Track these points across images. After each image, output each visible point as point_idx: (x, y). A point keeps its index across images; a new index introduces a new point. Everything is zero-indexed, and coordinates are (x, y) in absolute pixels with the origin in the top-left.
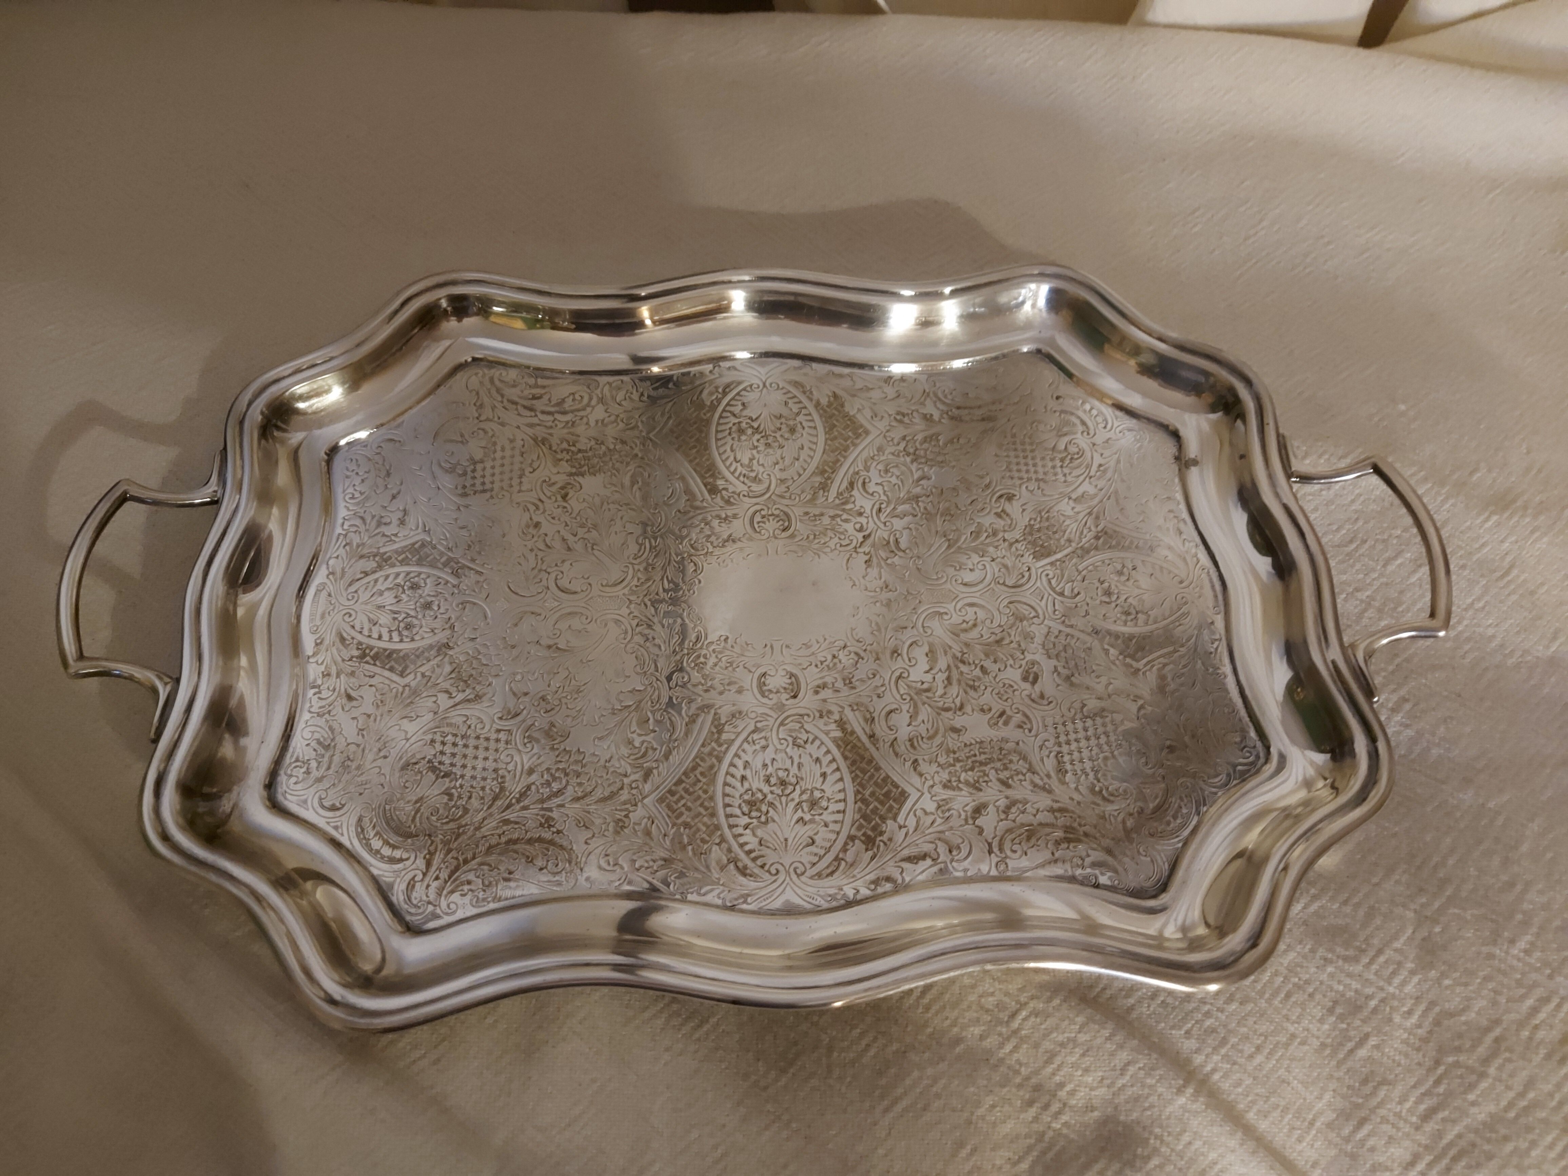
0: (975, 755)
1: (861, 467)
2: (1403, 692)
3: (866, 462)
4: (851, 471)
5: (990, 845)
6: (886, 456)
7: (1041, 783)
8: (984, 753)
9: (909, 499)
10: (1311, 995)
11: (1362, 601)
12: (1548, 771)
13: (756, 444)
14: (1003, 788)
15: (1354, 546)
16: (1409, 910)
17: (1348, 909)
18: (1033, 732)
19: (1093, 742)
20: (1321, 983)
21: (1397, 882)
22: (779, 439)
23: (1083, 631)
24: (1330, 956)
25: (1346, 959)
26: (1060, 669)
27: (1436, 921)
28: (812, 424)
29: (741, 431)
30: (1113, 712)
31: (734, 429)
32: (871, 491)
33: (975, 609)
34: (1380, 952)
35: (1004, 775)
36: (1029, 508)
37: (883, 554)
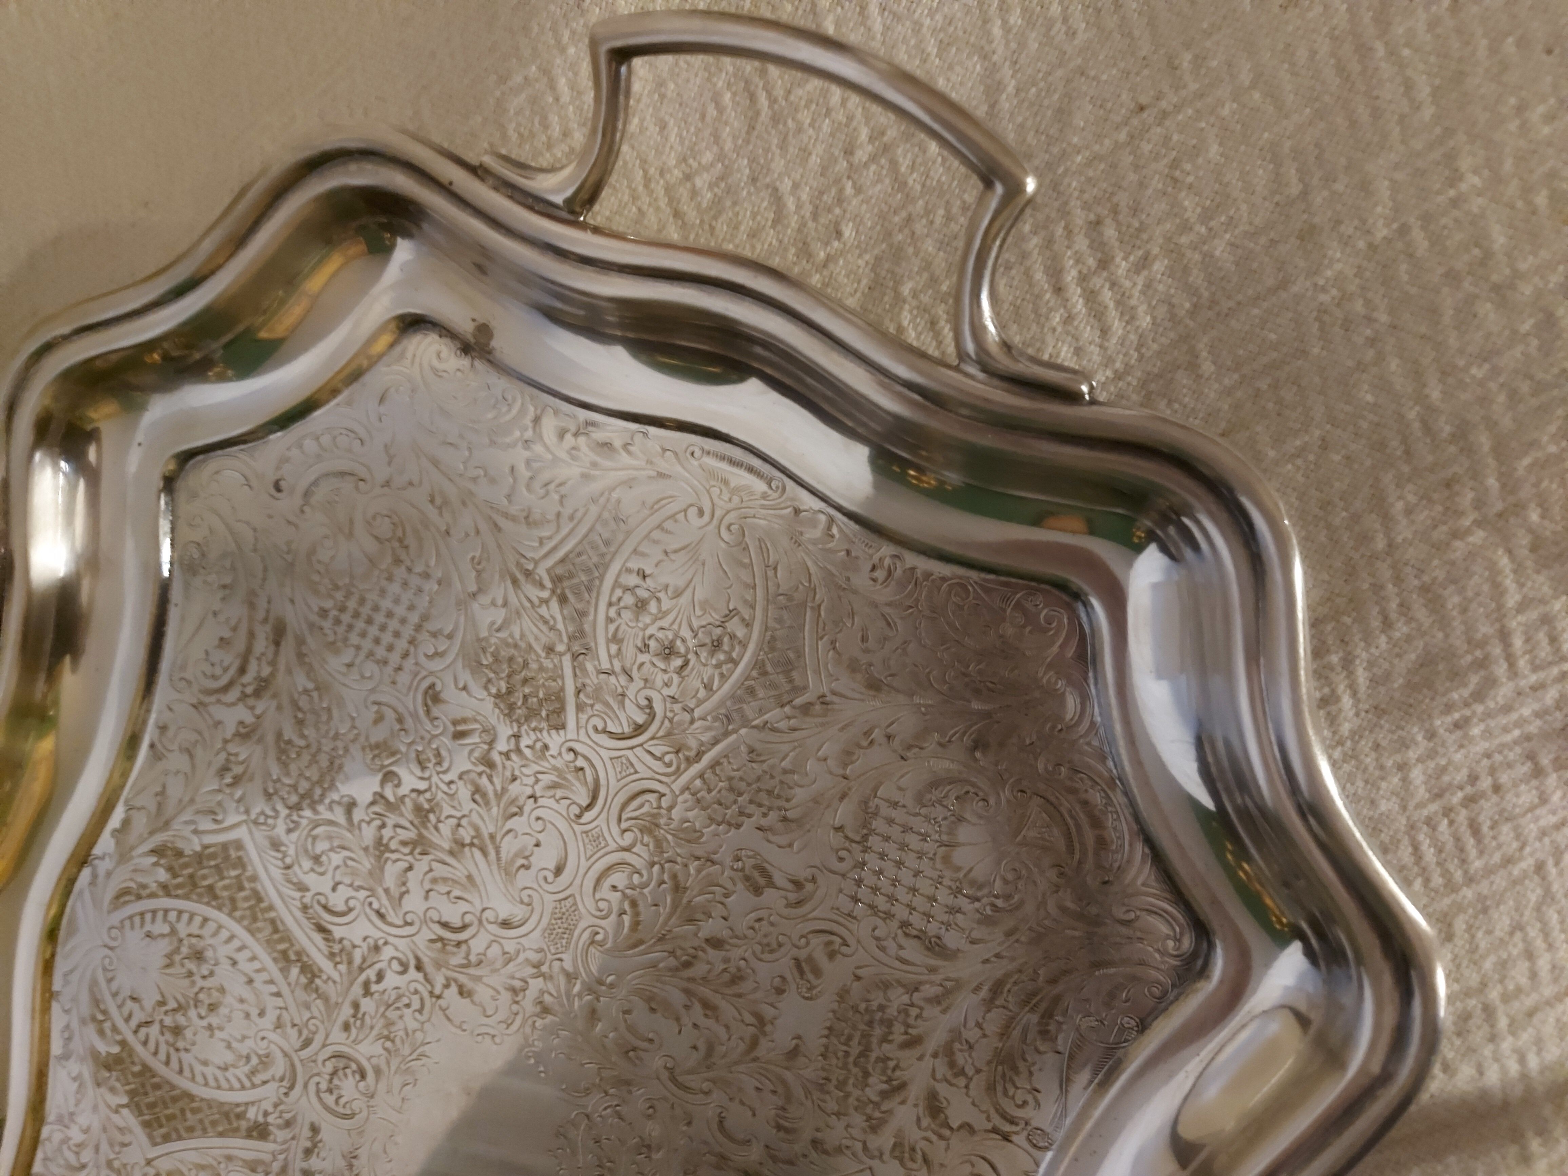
0: (847, 1053)
1: (298, 895)
2: (1079, 218)
3: (289, 881)
4: (299, 914)
5: (995, 1130)
6: (291, 842)
7: (937, 990)
8: (850, 1038)
9: (379, 858)
10: (1497, 788)
11: (873, 158)
12: (1380, 50)
13: (204, 1023)
14: (916, 1052)
15: (763, 100)
16: (1468, 532)
17: (1401, 629)
18: (851, 941)
19: (911, 860)
20: (1488, 756)
21: (1409, 511)
22: (208, 983)
23: (715, 742)
24: (1457, 716)
25: (1479, 696)
26: (764, 822)
27: (1519, 508)
28: (198, 920)
29: (177, 1031)
30: (875, 790)
31: (169, 1036)
32: (341, 907)
33: (607, 883)
34: (1504, 636)
35: (898, 1036)
36: (465, 677)
37: (457, 959)
